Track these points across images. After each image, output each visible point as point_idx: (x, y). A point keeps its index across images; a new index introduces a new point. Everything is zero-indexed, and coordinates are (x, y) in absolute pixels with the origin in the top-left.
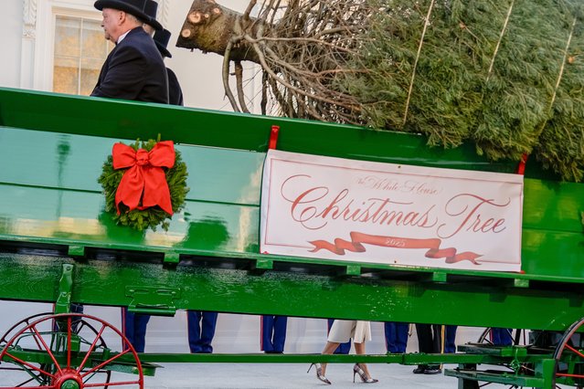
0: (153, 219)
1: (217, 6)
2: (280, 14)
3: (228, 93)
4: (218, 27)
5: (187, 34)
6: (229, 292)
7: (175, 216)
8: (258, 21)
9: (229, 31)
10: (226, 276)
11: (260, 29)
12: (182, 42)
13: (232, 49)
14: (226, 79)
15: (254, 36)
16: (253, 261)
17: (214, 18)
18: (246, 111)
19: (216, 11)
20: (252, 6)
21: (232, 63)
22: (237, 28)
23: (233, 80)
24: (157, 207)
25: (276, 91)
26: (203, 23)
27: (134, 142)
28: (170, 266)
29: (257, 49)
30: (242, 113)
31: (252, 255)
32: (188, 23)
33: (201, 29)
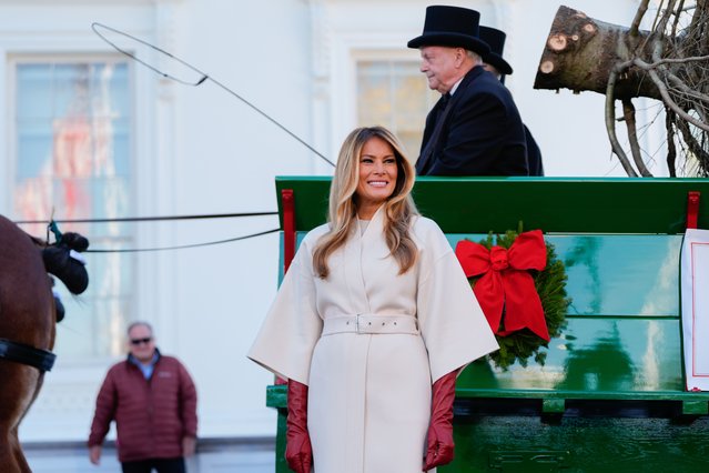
0: (521, 349)
1: (588, 21)
2: (686, 19)
3: (616, 149)
4: (594, 52)
5: (549, 68)
6: (643, 454)
7: (553, 342)
8: (653, 36)
9: (611, 56)
10: (637, 427)
11: (657, 47)
12: (543, 82)
13: (617, 83)
14: (611, 128)
15: (649, 59)
16: (678, 404)
17: (586, 39)
18: (646, 173)
19: (589, 28)
20: (641, 13)
21: (619, 104)
22: (622, 50)
23: (622, 129)
24: (526, 331)
25: (688, 138)
26: (571, 48)
27: (485, 237)
28: (552, 418)
29: (656, 79)
30: (640, 178)
31: (675, 394)
32: (549, 52)
33: (569, 57)
